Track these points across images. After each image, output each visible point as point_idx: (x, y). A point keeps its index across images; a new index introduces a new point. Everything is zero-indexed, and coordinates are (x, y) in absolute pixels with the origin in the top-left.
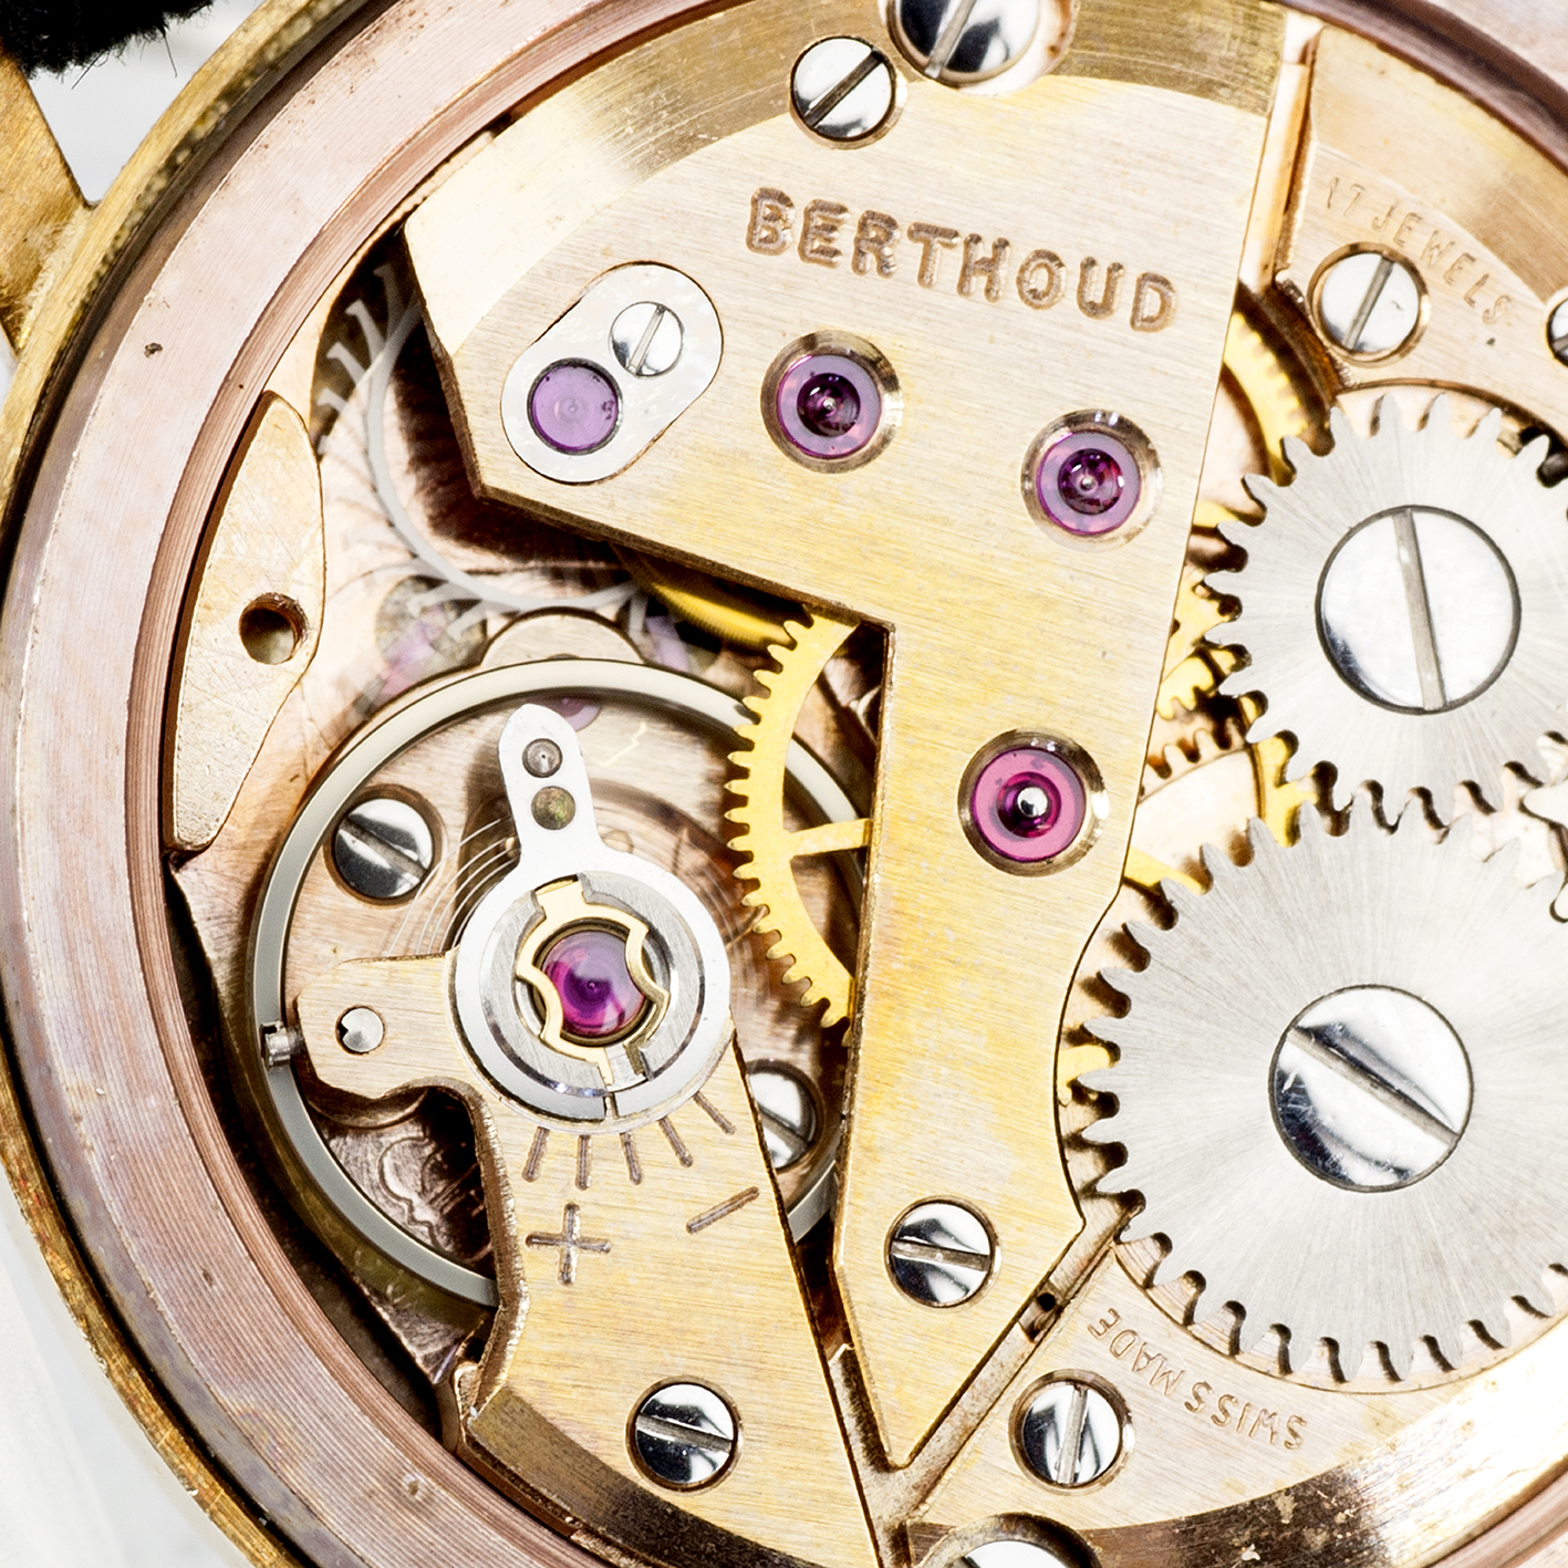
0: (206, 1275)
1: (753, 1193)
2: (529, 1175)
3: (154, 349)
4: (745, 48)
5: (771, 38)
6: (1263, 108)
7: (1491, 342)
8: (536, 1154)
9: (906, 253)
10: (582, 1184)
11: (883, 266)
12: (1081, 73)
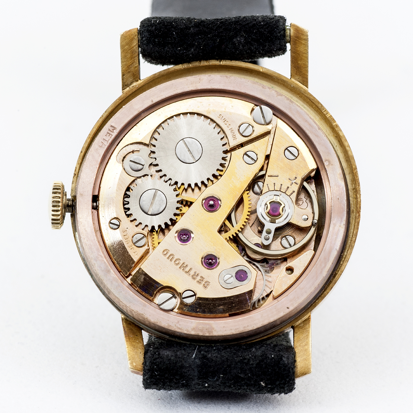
0: (338, 199)
1: (269, 176)
2: (294, 192)
3: (288, 308)
4: (198, 308)
5: (194, 307)
6: (140, 269)
7: (127, 228)
8: (292, 194)
9: (192, 273)
10: (288, 187)
11: (195, 273)
12: (160, 283)
